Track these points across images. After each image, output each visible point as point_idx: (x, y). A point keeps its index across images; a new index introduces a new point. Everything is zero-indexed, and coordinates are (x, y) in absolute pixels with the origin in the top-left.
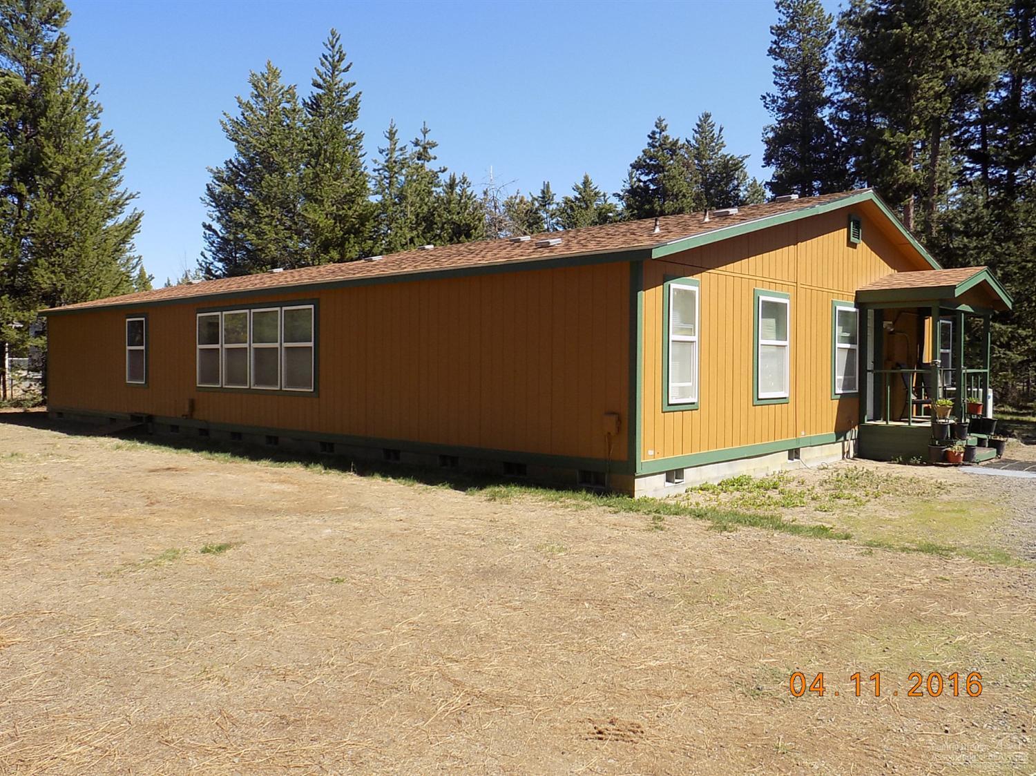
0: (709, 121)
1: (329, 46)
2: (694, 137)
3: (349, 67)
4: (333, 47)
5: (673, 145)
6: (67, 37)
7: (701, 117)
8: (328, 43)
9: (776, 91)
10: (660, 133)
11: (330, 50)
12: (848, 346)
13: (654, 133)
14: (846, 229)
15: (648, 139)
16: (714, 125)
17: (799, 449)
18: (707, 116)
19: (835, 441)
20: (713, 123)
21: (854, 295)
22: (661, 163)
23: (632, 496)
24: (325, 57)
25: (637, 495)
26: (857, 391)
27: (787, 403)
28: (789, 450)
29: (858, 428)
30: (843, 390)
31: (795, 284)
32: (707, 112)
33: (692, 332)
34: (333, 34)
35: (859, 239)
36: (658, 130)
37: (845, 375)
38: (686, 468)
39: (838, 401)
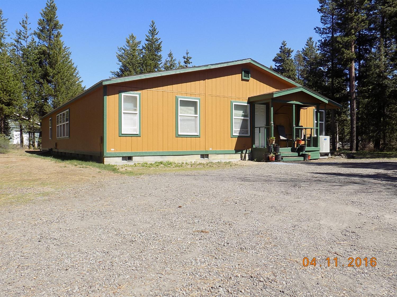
0: (312, 40)
1: (151, 27)
2: (305, 47)
3: (157, 33)
4: (152, 26)
5: (288, 51)
6: (60, 32)
7: (308, 39)
8: (151, 25)
9: (321, 26)
10: (284, 47)
11: (151, 28)
12: (243, 118)
13: (281, 47)
14: (241, 74)
15: (280, 49)
16: (313, 42)
17: (208, 154)
18: (311, 39)
19: (235, 153)
20: (313, 41)
21: (248, 99)
22: (283, 58)
23: (104, 163)
24: (150, 30)
25: (105, 163)
26: (249, 135)
27: (200, 137)
28: (201, 155)
29: (251, 149)
30: (239, 134)
31: (205, 95)
32: (311, 37)
33: (135, 110)
34: (152, 22)
35: (249, 78)
36: (283, 46)
37: (240, 129)
38: (134, 156)
39: (237, 138)
